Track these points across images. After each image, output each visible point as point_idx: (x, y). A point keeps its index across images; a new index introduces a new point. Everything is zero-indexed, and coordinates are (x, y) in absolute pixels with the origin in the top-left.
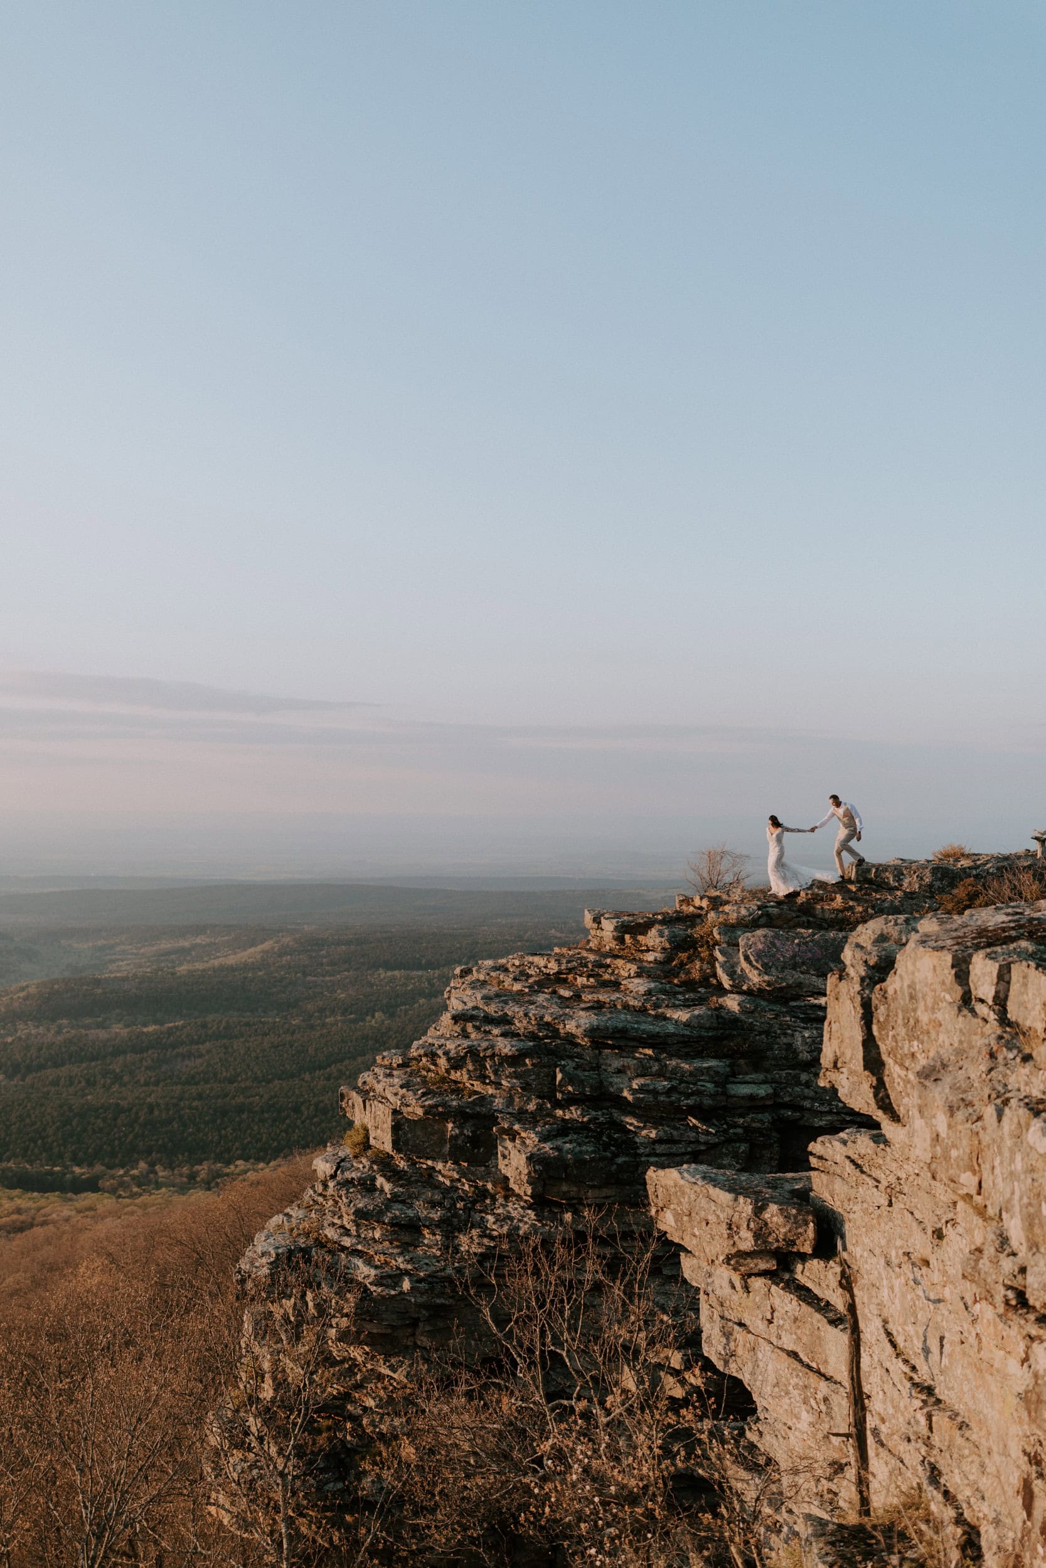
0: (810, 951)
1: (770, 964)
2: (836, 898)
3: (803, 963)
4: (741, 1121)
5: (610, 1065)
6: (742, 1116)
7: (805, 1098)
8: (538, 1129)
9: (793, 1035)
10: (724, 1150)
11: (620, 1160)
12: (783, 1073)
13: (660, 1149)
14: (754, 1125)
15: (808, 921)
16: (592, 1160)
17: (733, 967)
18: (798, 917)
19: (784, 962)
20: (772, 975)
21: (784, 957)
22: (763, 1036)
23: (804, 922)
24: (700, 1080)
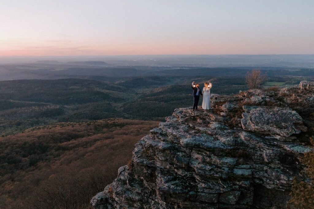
0: (275, 118)
1: (259, 122)
2: (292, 95)
3: (272, 123)
4: (238, 183)
5: (194, 156)
6: (239, 181)
7: (264, 177)
8: (165, 178)
9: (263, 151)
10: (231, 193)
11: (191, 193)
12: (257, 166)
13: (206, 191)
14: (243, 185)
15: (280, 104)
16: (179, 193)
17: (246, 121)
18: (277, 102)
19: (264, 122)
20: (259, 126)
21: (264, 119)
22: (252, 150)
23: (278, 104)
24: (223, 167)
